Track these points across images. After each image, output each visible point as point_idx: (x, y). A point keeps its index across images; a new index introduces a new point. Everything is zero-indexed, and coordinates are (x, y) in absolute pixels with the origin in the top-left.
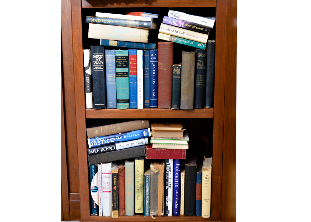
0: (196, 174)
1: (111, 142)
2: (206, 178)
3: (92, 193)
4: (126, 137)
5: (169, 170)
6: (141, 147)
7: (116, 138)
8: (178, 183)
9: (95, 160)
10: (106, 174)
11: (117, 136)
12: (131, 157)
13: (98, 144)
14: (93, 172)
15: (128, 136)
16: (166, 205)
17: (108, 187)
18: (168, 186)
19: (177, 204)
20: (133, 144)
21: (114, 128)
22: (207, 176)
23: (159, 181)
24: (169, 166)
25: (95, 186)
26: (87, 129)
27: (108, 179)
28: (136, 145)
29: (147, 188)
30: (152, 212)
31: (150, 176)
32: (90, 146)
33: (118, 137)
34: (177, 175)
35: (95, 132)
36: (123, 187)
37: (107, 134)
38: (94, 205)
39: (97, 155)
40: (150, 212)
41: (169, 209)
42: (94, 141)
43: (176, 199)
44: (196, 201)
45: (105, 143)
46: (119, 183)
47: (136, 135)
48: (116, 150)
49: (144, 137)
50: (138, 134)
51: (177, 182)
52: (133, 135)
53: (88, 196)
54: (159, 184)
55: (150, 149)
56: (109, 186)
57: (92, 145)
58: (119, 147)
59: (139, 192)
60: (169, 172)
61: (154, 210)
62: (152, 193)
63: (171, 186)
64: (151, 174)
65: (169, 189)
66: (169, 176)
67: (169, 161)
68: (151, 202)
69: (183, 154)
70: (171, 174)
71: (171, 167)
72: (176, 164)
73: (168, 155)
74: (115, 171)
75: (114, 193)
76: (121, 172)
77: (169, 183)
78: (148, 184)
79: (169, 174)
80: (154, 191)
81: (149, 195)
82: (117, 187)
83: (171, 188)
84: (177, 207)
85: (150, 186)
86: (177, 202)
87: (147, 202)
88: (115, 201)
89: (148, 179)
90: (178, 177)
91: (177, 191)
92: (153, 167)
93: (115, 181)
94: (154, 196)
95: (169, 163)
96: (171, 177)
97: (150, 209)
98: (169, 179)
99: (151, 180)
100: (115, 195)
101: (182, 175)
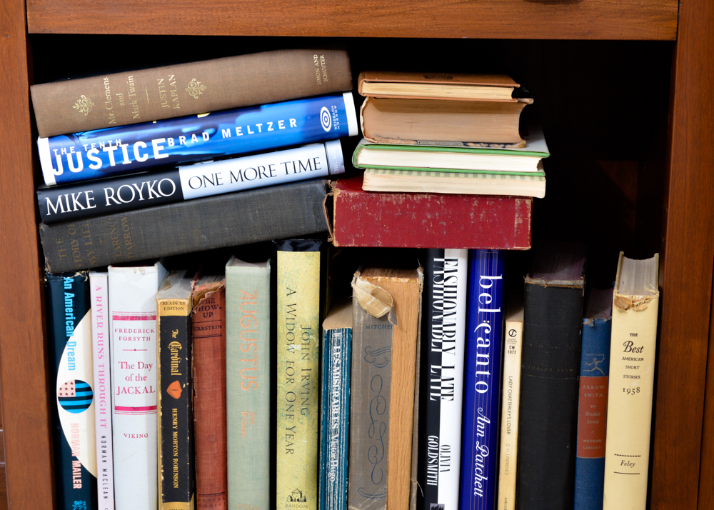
0: (581, 327)
1: (157, 156)
2: (629, 346)
3: (62, 413)
4: (233, 133)
5: (446, 305)
6: (307, 186)
7: (182, 140)
8: (488, 373)
9: (76, 250)
10: (132, 318)
11: (186, 129)
12: (255, 238)
13: (91, 166)
14: (69, 310)
15: (244, 130)
16: (430, 483)
17: (141, 385)
18: (439, 384)
19: (479, 478)
20: (267, 173)
21: (168, 87)
22: (633, 339)
23: (395, 357)
24: (448, 283)
25: (77, 382)
26: (38, 91)
27: (140, 344)
28: (280, 175)
29: (335, 394)
31: (351, 332)
32: (50, 177)
33: (189, 136)
34: (487, 331)
35: (77, 106)
36: (219, 389)
37: (136, 116)
38: (76, 472)
39: (87, 223)
41: (440, 501)
42: (72, 149)
43: (479, 452)
44: (578, 462)
45: (127, 161)
46: (199, 369)
47: (280, 123)
48: (179, 197)
49: (323, 139)
50: (293, 123)
51: (482, 368)
52: (265, 127)
53: (44, 428)
54: (394, 373)
55: (351, 194)
56: (144, 378)
57: (61, 172)
58: (196, 183)
59: (297, 414)
60: (444, 318)
61: (366, 504)
62: (359, 417)
63: (452, 386)
64: (353, 326)
65: (442, 401)
66: (445, 338)
67: (446, 258)
68: (353, 462)
69: (516, 223)
70: (455, 324)
71: (456, 292)
72: (483, 277)
73: (443, 225)
74: (173, 306)
75: (172, 413)
76: (206, 314)
77: (443, 369)
78: (338, 373)
79: (444, 326)
80: (369, 412)
81: (344, 431)
82: (186, 383)
83: (451, 397)
84: (480, 492)
85: (352, 382)
86: (482, 466)
87: (333, 461)
88: (175, 457)
89: (339, 347)
90: (487, 343)
91: (481, 412)
92: (363, 289)
93: (173, 356)
94: (371, 434)
95: (446, 272)
96: (454, 341)
97: (350, 499)
98: (443, 353)
99: (354, 355)
100: (175, 426)
101: (511, 334)
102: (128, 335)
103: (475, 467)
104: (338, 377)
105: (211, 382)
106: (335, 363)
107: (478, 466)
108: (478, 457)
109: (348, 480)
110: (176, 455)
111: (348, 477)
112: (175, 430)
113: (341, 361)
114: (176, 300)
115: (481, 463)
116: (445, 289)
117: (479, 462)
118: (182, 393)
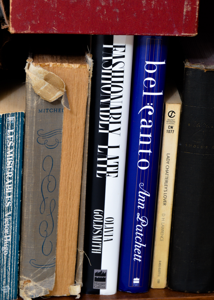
5: (113, 89)
8: (149, 151)
16: (94, 251)
18: (105, 163)
19: (139, 246)
23: (65, 138)
24: (115, 69)
29: (9, 174)
30: (31, 284)
31: (24, 115)
34: (150, 113)
40: (21, 282)
41: (103, 267)
43: (139, 222)
51: (145, 147)
54: (64, 153)
60: (111, 101)
61: (37, 274)
62: (31, 196)
63: (117, 164)
64: (26, 110)
65: (107, 178)
66: (112, 120)
67: (114, 44)
68: (25, 236)
69: (185, 10)
70: (121, 107)
71: (122, 77)
72: (148, 63)
73: (116, 12)
77: (109, 149)
78: (12, 155)
79: (111, 109)
80: (40, 190)
81: (16, 208)
83: (116, 174)
84: (138, 258)
85: (25, 163)
86: (142, 235)
87: (6, 237)
89: (12, 131)
90: (150, 124)
91: (141, 187)
92: (36, 74)
94: (42, 210)
95: (114, 58)
96: (120, 123)
97: (22, 270)
98: (110, 134)
99: (27, 138)
101: (170, 115)
103: (135, 236)
104: (11, 158)
106: (9, 146)
107: (138, 235)
108: (139, 227)
109: (20, 253)
111: (20, 249)
113: (14, 144)
115: (141, 232)
116: (113, 74)
117: (139, 232)
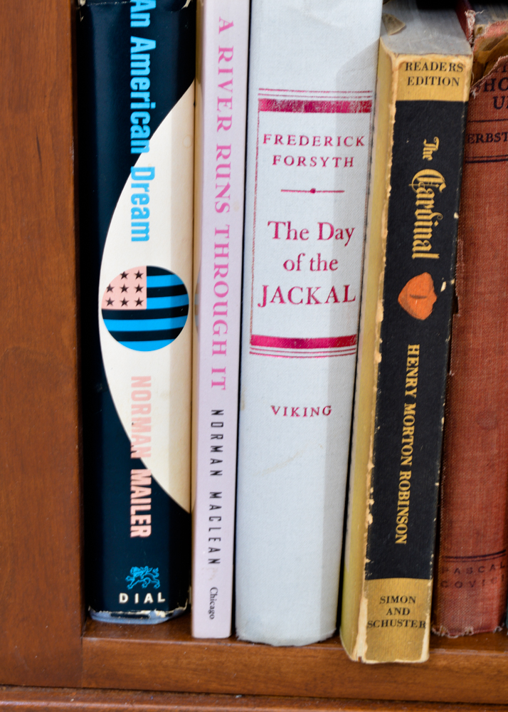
14: (140, 83)
17: (323, 282)
27: (327, 177)
74: (430, 73)
75: (407, 356)
76: (499, 101)
82: (448, 280)
88: (406, 468)
93: (421, 207)
100: (411, 388)
102: (296, 151)
105: (497, 277)
110: (407, 461)
112: (410, 400)
114: (439, 58)
118: (435, 305)
